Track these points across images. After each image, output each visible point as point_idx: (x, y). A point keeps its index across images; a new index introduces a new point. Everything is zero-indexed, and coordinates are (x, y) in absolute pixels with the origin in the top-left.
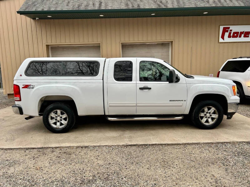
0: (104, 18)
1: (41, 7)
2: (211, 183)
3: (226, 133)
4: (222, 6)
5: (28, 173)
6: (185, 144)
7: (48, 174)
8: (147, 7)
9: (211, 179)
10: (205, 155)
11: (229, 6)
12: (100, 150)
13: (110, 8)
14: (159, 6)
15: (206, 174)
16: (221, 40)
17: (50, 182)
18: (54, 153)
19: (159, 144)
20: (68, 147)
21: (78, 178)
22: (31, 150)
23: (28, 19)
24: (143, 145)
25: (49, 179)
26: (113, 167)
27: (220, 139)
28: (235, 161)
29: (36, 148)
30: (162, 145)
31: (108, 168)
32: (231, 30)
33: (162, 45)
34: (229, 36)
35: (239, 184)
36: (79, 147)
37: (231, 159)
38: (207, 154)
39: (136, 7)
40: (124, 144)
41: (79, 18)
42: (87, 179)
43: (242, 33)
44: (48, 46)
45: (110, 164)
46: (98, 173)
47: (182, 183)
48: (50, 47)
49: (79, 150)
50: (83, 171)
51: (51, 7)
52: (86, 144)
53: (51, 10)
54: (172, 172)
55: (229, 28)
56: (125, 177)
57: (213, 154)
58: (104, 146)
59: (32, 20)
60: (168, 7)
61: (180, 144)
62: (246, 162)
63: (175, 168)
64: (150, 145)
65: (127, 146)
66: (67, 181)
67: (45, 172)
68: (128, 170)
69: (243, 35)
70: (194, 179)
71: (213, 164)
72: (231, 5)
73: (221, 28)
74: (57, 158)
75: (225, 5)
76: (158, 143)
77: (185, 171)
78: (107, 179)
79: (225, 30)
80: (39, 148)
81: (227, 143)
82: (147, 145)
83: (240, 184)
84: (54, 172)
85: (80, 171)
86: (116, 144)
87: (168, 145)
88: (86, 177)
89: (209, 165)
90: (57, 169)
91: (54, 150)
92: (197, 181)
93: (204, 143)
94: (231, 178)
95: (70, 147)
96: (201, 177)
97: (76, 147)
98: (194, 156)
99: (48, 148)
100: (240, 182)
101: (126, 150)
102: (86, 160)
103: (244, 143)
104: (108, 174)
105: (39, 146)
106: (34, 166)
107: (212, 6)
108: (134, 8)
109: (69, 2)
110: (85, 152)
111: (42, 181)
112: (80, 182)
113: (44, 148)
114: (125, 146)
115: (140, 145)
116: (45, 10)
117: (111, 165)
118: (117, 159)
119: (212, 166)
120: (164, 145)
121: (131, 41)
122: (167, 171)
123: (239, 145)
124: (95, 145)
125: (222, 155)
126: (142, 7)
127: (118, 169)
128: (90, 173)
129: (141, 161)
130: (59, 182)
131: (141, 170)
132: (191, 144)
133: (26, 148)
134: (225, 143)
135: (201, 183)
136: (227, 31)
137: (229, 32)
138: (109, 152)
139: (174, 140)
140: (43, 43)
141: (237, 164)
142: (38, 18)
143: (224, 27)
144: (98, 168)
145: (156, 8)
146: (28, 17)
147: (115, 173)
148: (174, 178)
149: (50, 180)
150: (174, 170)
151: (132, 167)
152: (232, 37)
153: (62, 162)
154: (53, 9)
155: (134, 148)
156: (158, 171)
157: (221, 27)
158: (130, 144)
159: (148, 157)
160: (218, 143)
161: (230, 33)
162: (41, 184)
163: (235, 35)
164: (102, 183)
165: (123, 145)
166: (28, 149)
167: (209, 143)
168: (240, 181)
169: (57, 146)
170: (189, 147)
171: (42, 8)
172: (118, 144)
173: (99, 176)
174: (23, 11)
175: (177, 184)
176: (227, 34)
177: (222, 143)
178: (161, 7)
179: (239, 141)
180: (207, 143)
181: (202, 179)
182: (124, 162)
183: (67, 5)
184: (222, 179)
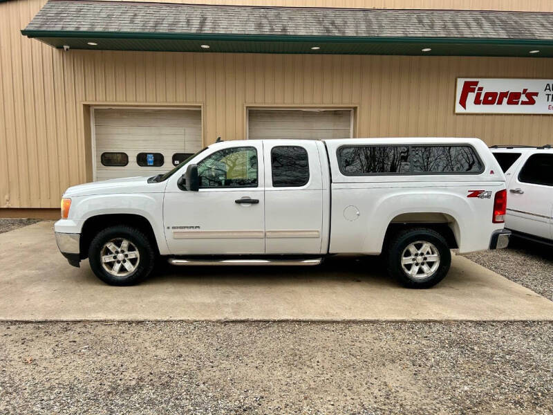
0: (212, 51)
1: (75, 23)
2: (376, 398)
3: (439, 303)
4: (459, 36)
5: (4, 369)
6: (349, 322)
7: (45, 374)
8: (302, 32)
9: (379, 390)
10: (382, 344)
11: (476, 36)
12: (167, 329)
13: (222, 32)
14: (328, 31)
15: (373, 380)
16: (459, 109)
17: (47, 387)
18: (69, 332)
19: (293, 321)
20: (101, 321)
21: (105, 382)
22: (22, 326)
23: (47, 48)
24: (260, 321)
25: (46, 383)
26: (184, 362)
27: (422, 314)
28: (438, 357)
29: (31, 322)
30: (299, 322)
31: (174, 364)
32: (481, 89)
33: (335, 114)
34: (477, 102)
35: (432, 401)
36: (125, 322)
37: (433, 354)
38: (388, 343)
39: (278, 30)
40: (220, 318)
41: (158, 50)
42: (124, 384)
43: (503, 95)
44: (87, 108)
45: (180, 356)
46: (151, 374)
47: (317, 396)
48: (92, 110)
49: (123, 328)
50: (120, 369)
51: (96, 24)
52: (141, 317)
53: (96, 30)
54: (304, 376)
55: (476, 83)
56: (204, 383)
57: (399, 343)
58: (176, 322)
59: (54, 49)
60: (347, 35)
61: (338, 322)
62: (461, 360)
63: (312, 367)
64: (274, 321)
65: (226, 322)
66: (83, 386)
67: (41, 368)
68: (215, 369)
69: (505, 100)
70: (346, 389)
71: (393, 361)
72: (479, 34)
73: (461, 83)
74: (72, 343)
75: (467, 34)
76: (292, 318)
77: (331, 374)
78: (166, 385)
79: (468, 88)
80: (39, 322)
81: (435, 322)
82: (268, 322)
83: (434, 402)
84: (60, 370)
85: (114, 368)
86: (203, 319)
87: (313, 322)
88: (123, 382)
89: (384, 365)
90: (67, 363)
91: (71, 326)
92: (348, 393)
93: (387, 322)
94: (420, 391)
95: (105, 321)
96: (360, 386)
97: (119, 322)
98: (359, 345)
99: (57, 322)
100: (436, 399)
101: (222, 331)
102: (132, 349)
103: (470, 324)
104: (172, 375)
105: (40, 318)
106: (20, 358)
107: (439, 36)
108: (274, 33)
109: (135, 15)
110: (135, 331)
111: (30, 386)
112: (109, 390)
113: (51, 322)
114: (222, 323)
115: (254, 322)
116: (82, 29)
117: (182, 359)
118: (198, 348)
119: (391, 366)
120: (304, 322)
121: (277, 104)
122: (294, 373)
123: (458, 326)
124: (159, 319)
125: (417, 345)
126: (291, 32)
127: (195, 368)
128: (133, 374)
129: (246, 352)
130: (64, 388)
131: (240, 370)
132: (360, 321)
133: (12, 322)
134: (430, 322)
135: (355, 397)
136: (473, 90)
137: (476, 91)
138: (185, 333)
139: (328, 313)
140: (77, 100)
141: (440, 364)
142: (68, 47)
143: (465, 82)
144: (153, 363)
145: (320, 34)
146: (48, 42)
147: (185, 374)
148: (304, 387)
149: (47, 385)
150: (309, 371)
151: (225, 364)
152: (483, 104)
153: (80, 351)
154: (99, 29)
155: (239, 327)
156: (275, 373)
157: (459, 80)
158: (234, 318)
159: (264, 346)
160: (417, 322)
161: (478, 95)
162: (28, 390)
163: (490, 98)
164: (154, 393)
165: (218, 321)
166: (14, 323)
167: (397, 322)
168: (436, 396)
169: (78, 319)
170: (355, 327)
171: (77, 26)
172: (208, 318)
173: (151, 380)
174: (36, 29)
175: (306, 398)
176: (471, 97)
177: (425, 322)
178: (330, 34)
179: (460, 318)
180: (393, 322)
181: (361, 390)
182: (212, 352)
183: (132, 22)
184: (401, 391)
